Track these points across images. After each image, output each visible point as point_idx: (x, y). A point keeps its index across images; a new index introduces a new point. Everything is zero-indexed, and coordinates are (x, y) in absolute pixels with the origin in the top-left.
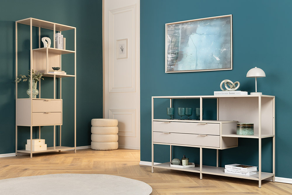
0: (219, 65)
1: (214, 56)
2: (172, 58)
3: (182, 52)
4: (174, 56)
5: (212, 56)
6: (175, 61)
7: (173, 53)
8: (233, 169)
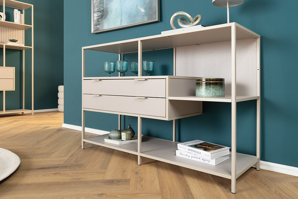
0: (144, 17)
1: (138, 7)
2: (98, 16)
3: (107, 8)
4: (100, 14)
5: (137, 8)
6: (100, 20)
7: (99, 11)
8: (190, 151)
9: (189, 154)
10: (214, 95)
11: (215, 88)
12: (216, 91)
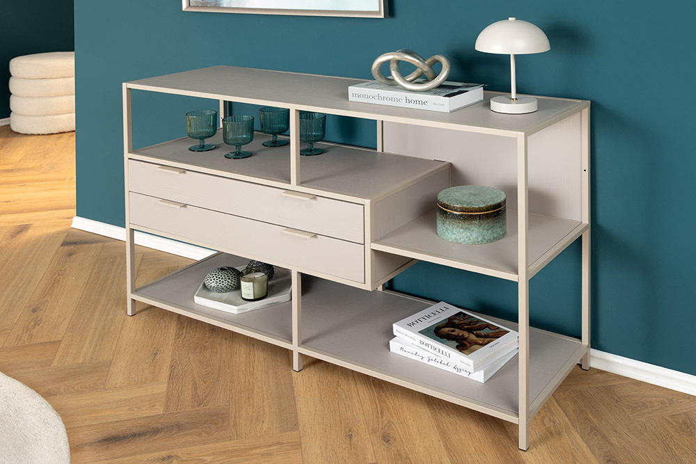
8: (423, 346)
9: (421, 352)
10: (480, 239)
11: (482, 226)
12: (485, 231)
